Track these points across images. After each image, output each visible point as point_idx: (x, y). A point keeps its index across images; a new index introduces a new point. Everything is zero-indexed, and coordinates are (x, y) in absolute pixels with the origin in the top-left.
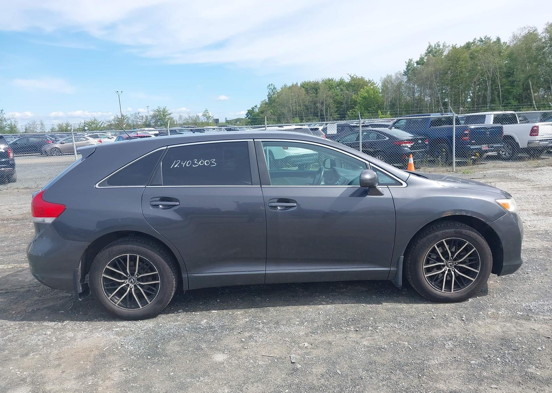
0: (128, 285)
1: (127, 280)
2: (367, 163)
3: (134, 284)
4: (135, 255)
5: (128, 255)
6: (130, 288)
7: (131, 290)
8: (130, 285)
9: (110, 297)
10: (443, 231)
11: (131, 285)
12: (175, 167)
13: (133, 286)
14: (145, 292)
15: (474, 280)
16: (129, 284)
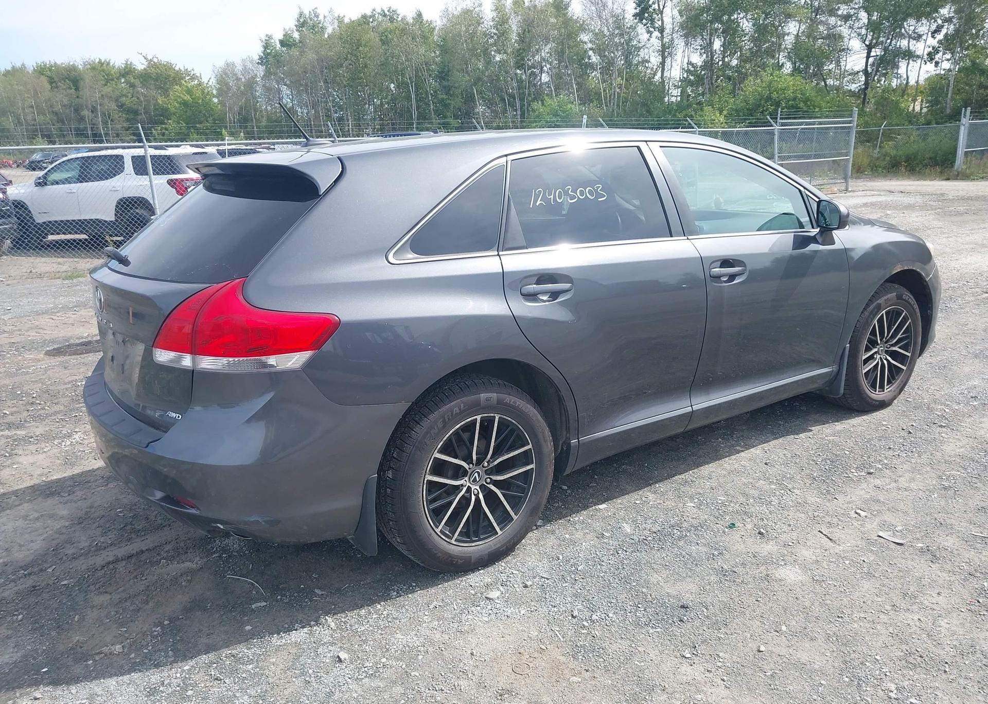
0: (469, 489)
1: (467, 478)
2: (802, 189)
3: (480, 483)
4: (492, 415)
5: (479, 418)
6: (474, 495)
7: (478, 500)
8: (473, 487)
9: (440, 527)
10: (885, 298)
11: (475, 488)
12: (537, 204)
13: (478, 488)
14: (504, 495)
15: (904, 368)
16: (471, 486)
